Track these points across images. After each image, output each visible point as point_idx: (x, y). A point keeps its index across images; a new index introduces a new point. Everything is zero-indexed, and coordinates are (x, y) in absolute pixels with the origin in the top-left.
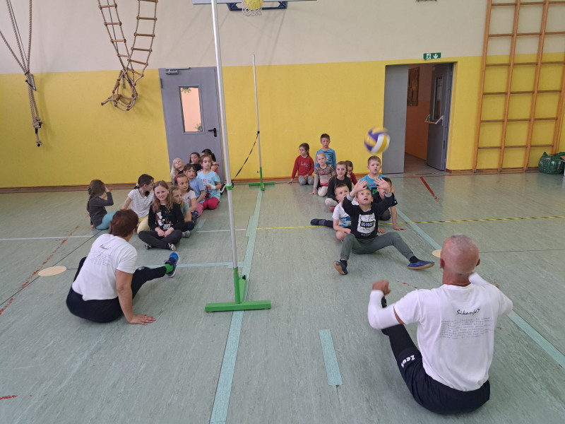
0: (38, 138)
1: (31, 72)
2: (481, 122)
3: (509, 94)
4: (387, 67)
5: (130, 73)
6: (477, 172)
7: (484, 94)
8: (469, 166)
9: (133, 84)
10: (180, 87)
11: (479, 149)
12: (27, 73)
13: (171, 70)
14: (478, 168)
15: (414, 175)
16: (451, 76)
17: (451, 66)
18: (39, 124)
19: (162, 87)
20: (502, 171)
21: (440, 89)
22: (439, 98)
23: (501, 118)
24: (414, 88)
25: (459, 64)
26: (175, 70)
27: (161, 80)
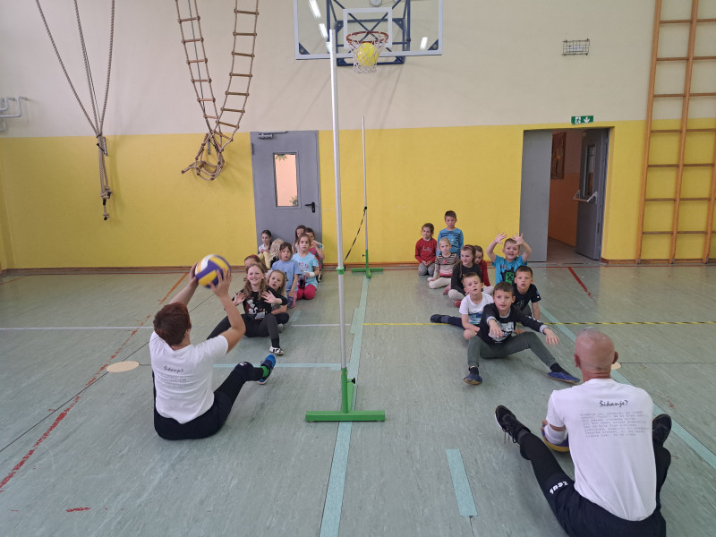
0: (105, 211)
1: (104, 135)
2: (646, 200)
3: (681, 167)
4: (526, 132)
5: (217, 137)
6: (642, 263)
7: (649, 166)
8: (631, 255)
9: (220, 149)
10: (274, 154)
11: (644, 234)
12: (100, 135)
13: (265, 134)
14: (643, 258)
15: (560, 265)
16: (607, 145)
17: (606, 131)
18: (108, 194)
19: (253, 153)
20: (674, 262)
21: (592, 160)
22: (592, 170)
23: (672, 196)
24: (559, 157)
25: (616, 129)
26: (269, 134)
27: (253, 145)
